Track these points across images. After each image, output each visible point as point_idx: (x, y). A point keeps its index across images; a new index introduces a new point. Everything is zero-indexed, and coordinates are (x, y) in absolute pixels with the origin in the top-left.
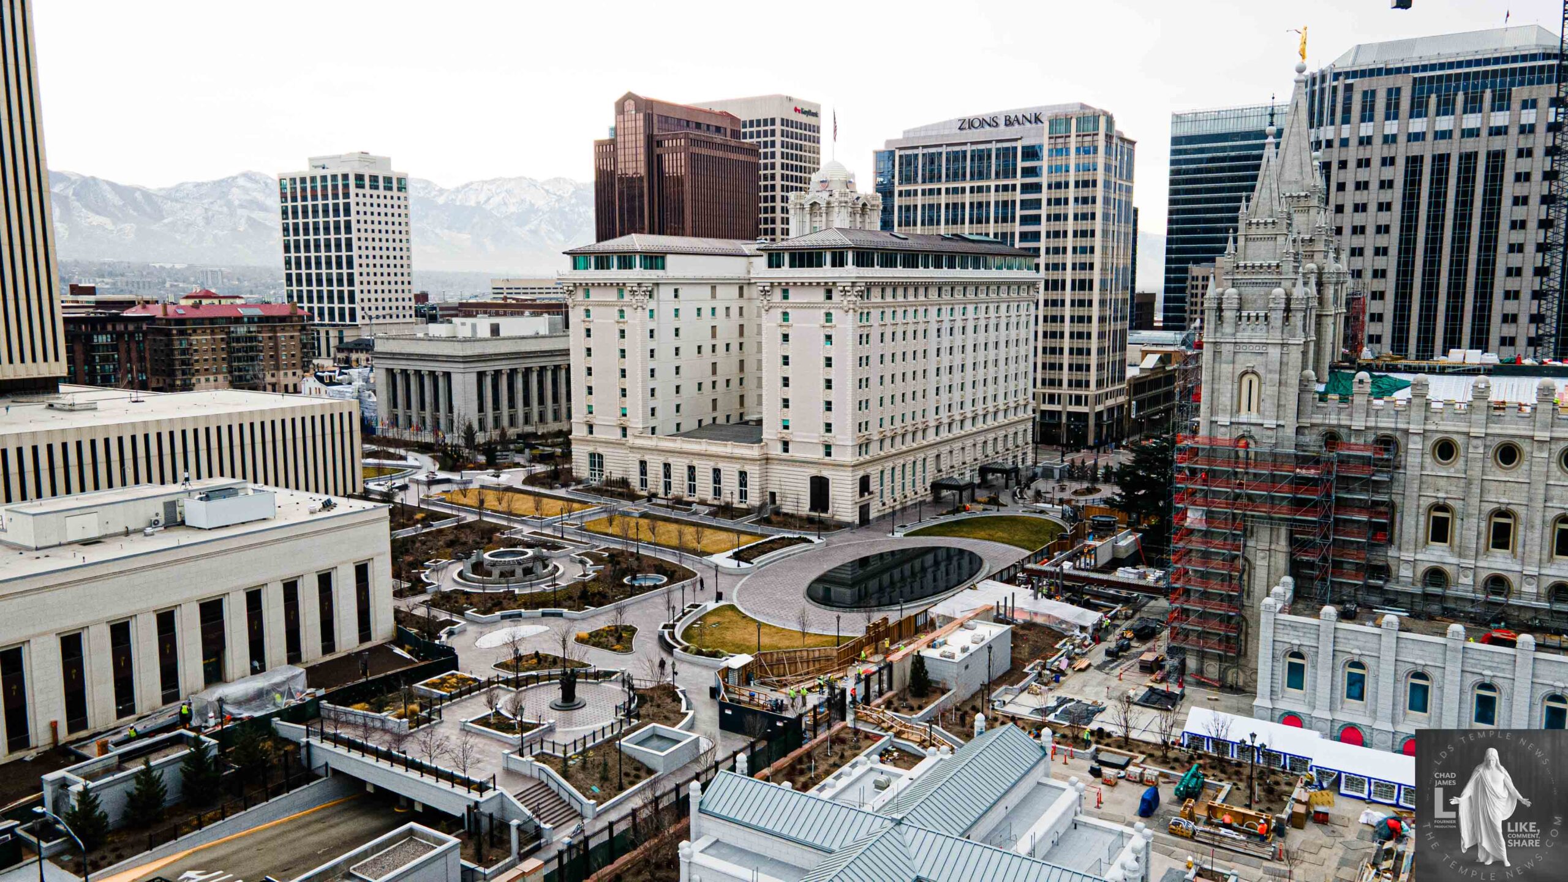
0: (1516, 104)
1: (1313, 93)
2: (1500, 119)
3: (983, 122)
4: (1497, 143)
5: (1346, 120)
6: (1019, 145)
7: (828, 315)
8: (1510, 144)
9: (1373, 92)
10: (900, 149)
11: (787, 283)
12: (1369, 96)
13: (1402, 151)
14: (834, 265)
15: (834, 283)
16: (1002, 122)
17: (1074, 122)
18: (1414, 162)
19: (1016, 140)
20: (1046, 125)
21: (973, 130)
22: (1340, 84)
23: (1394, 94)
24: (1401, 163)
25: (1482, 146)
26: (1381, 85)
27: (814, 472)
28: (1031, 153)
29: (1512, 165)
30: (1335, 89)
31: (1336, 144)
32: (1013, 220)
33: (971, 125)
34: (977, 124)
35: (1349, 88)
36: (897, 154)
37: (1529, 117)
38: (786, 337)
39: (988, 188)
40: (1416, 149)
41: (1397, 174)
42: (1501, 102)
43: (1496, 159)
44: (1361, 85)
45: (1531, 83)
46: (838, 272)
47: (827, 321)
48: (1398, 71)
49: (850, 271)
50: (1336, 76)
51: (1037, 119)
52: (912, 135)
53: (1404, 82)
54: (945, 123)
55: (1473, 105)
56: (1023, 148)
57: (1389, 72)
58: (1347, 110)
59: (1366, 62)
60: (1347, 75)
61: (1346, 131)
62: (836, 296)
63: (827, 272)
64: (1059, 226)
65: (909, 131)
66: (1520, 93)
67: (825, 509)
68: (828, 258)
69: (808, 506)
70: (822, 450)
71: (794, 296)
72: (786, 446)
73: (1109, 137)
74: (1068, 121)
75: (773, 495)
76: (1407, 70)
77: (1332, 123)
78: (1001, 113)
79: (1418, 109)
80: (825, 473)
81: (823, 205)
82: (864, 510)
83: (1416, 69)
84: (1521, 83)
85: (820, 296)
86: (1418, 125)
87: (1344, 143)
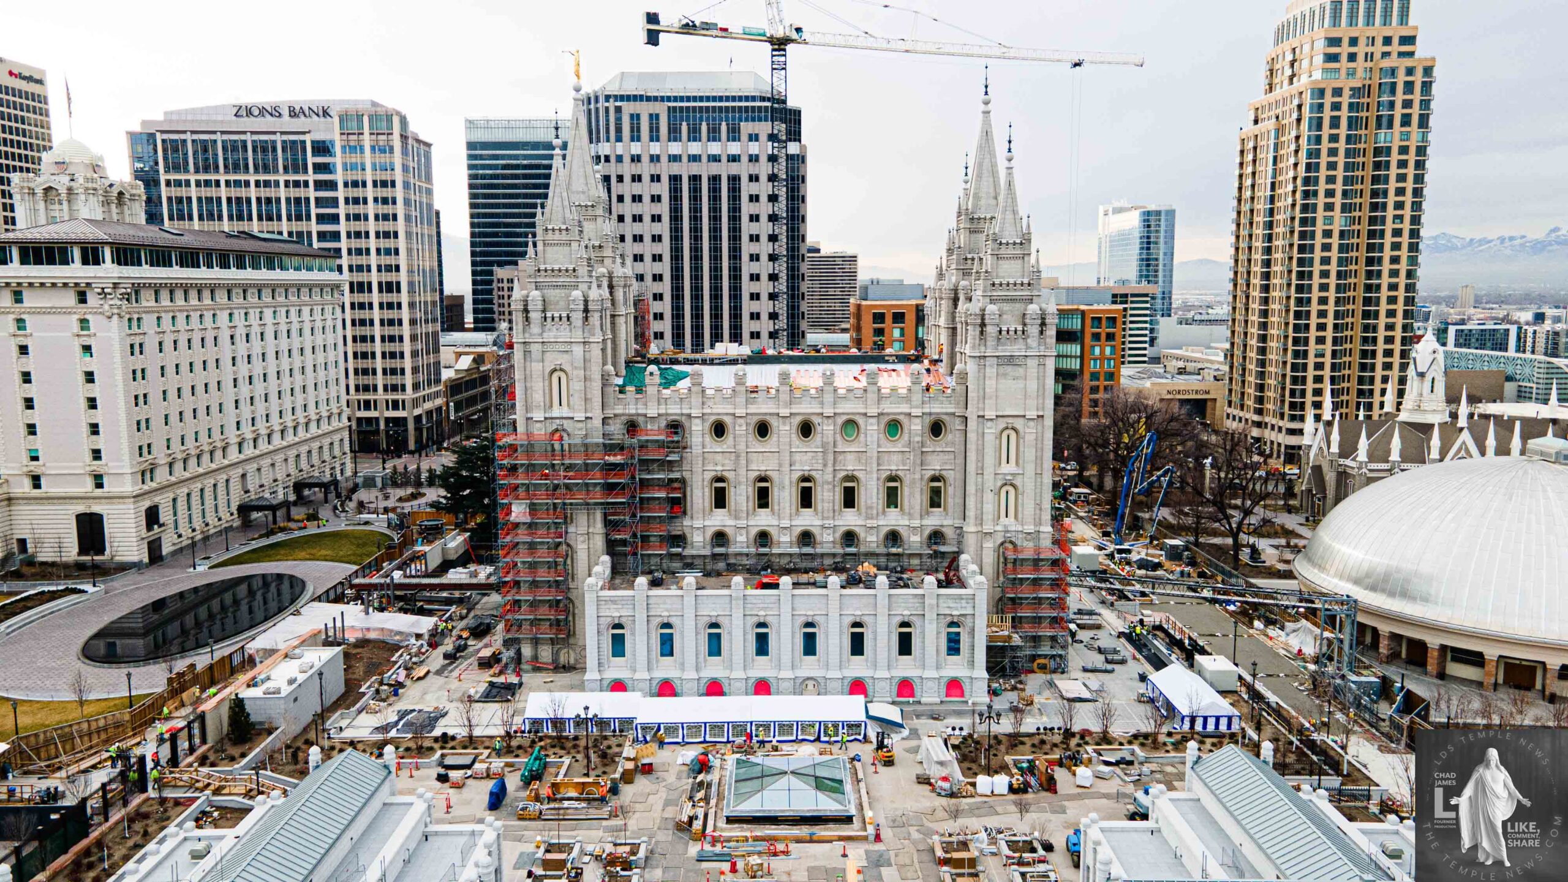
0: (744, 137)
1: (589, 111)
2: (734, 148)
3: (263, 111)
4: (734, 169)
5: (619, 139)
6: (308, 139)
7: (84, 323)
8: (743, 169)
9: (638, 116)
10: (163, 132)
11: (19, 284)
12: (635, 118)
13: (665, 169)
14: (85, 262)
15: (88, 285)
16: (285, 112)
17: (366, 119)
18: (675, 179)
19: (304, 133)
20: (336, 120)
21: (252, 119)
22: (611, 105)
23: (654, 118)
24: (665, 179)
25: (724, 170)
26: (644, 110)
27: (81, 508)
28: (322, 148)
29: (747, 189)
30: (607, 109)
31: (613, 159)
32: (308, 218)
33: (249, 112)
34: (256, 112)
35: (618, 110)
36: (159, 138)
37: (754, 148)
38: (24, 350)
39: (277, 183)
40: (676, 169)
41: (663, 189)
42: (734, 134)
43: (734, 180)
44: (628, 108)
45: (753, 120)
46: (91, 271)
47: (82, 329)
48: (656, 99)
49: (109, 270)
50: (607, 98)
51: (325, 113)
52: (174, 117)
53: (661, 109)
54: (216, 107)
55: (714, 135)
56: (313, 142)
57: (649, 99)
58: (619, 130)
59: (630, 89)
60: (617, 98)
61: (620, 148)
62: (92, 299)
63: (76, 271)
64: (360, 226)
65: (172, 113)
66: (746, 128)
67: (101, 550)
68: (77, 253)
69: (76, 550)
70: (90, 483)
71: (30, 300)
72: (36, 482)
73: (404, 138)
74: (359, 117)
75: (22, 543)
76: (662, 99)
77: (608, 140)
78: (283, 102)
79: (674, 134)
80: (96, 508)
81: (63, 191)
82: (154, 548)
83: (669, 99)
84: (747, 120)
85: (69, 299)
86: (675, 148)
87: (620, 159)
